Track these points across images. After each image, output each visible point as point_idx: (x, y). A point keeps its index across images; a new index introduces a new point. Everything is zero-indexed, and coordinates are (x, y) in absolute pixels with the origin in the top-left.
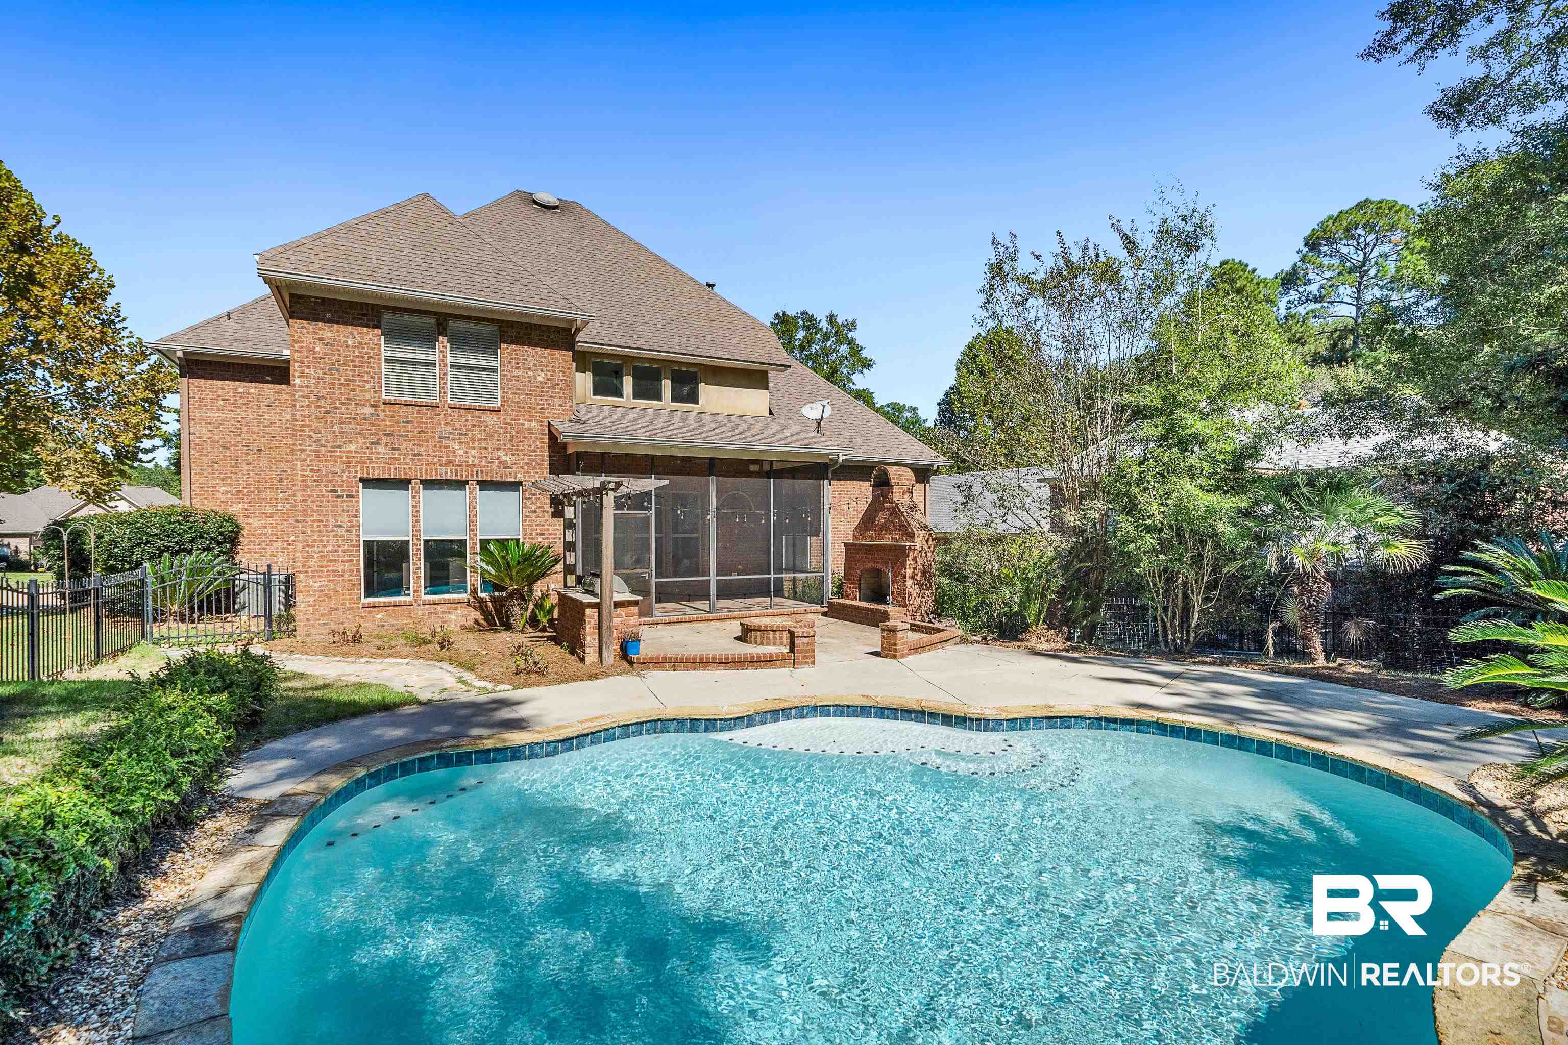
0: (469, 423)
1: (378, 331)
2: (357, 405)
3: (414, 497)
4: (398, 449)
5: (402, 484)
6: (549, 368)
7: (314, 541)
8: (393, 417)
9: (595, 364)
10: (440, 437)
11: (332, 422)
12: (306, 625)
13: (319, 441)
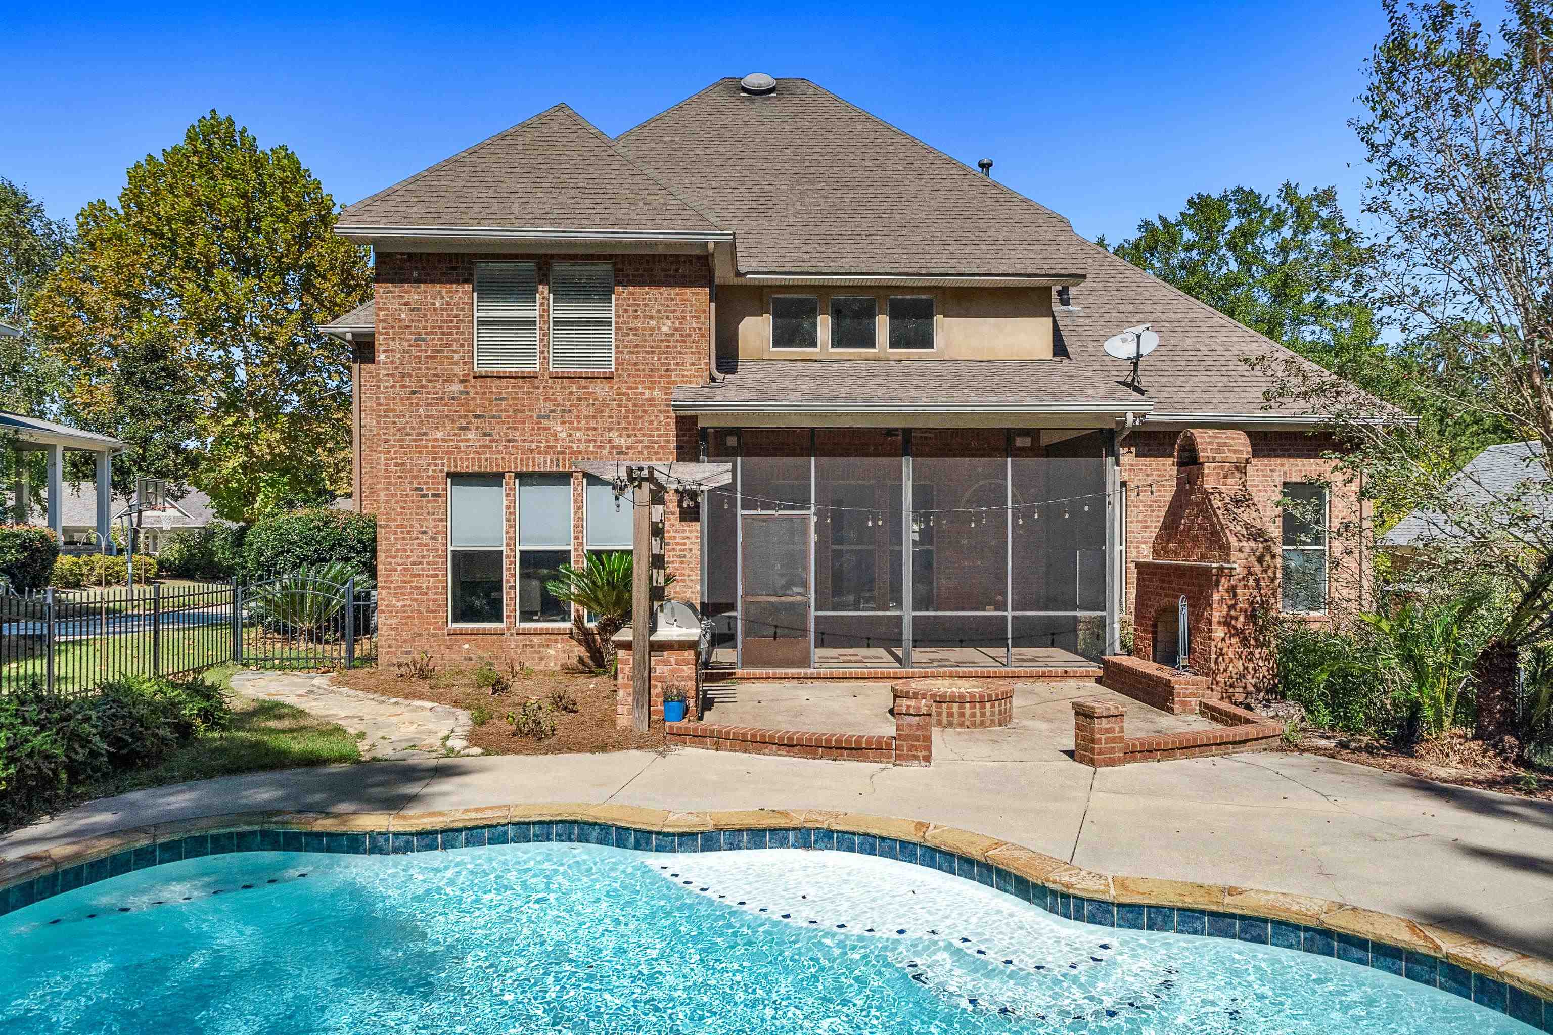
0: (575, 396)
1: (468, 287)
2: (444, 381)
3: (507, 495)
4: (490, 435)
5: (493, 479)
6: (678, 314)
7: (398, 550)
8: (484, 393)
9: (776, 302)
10: (539, 417)
11: (417, 404)
12: (388, 653)
13: (404, 428)
